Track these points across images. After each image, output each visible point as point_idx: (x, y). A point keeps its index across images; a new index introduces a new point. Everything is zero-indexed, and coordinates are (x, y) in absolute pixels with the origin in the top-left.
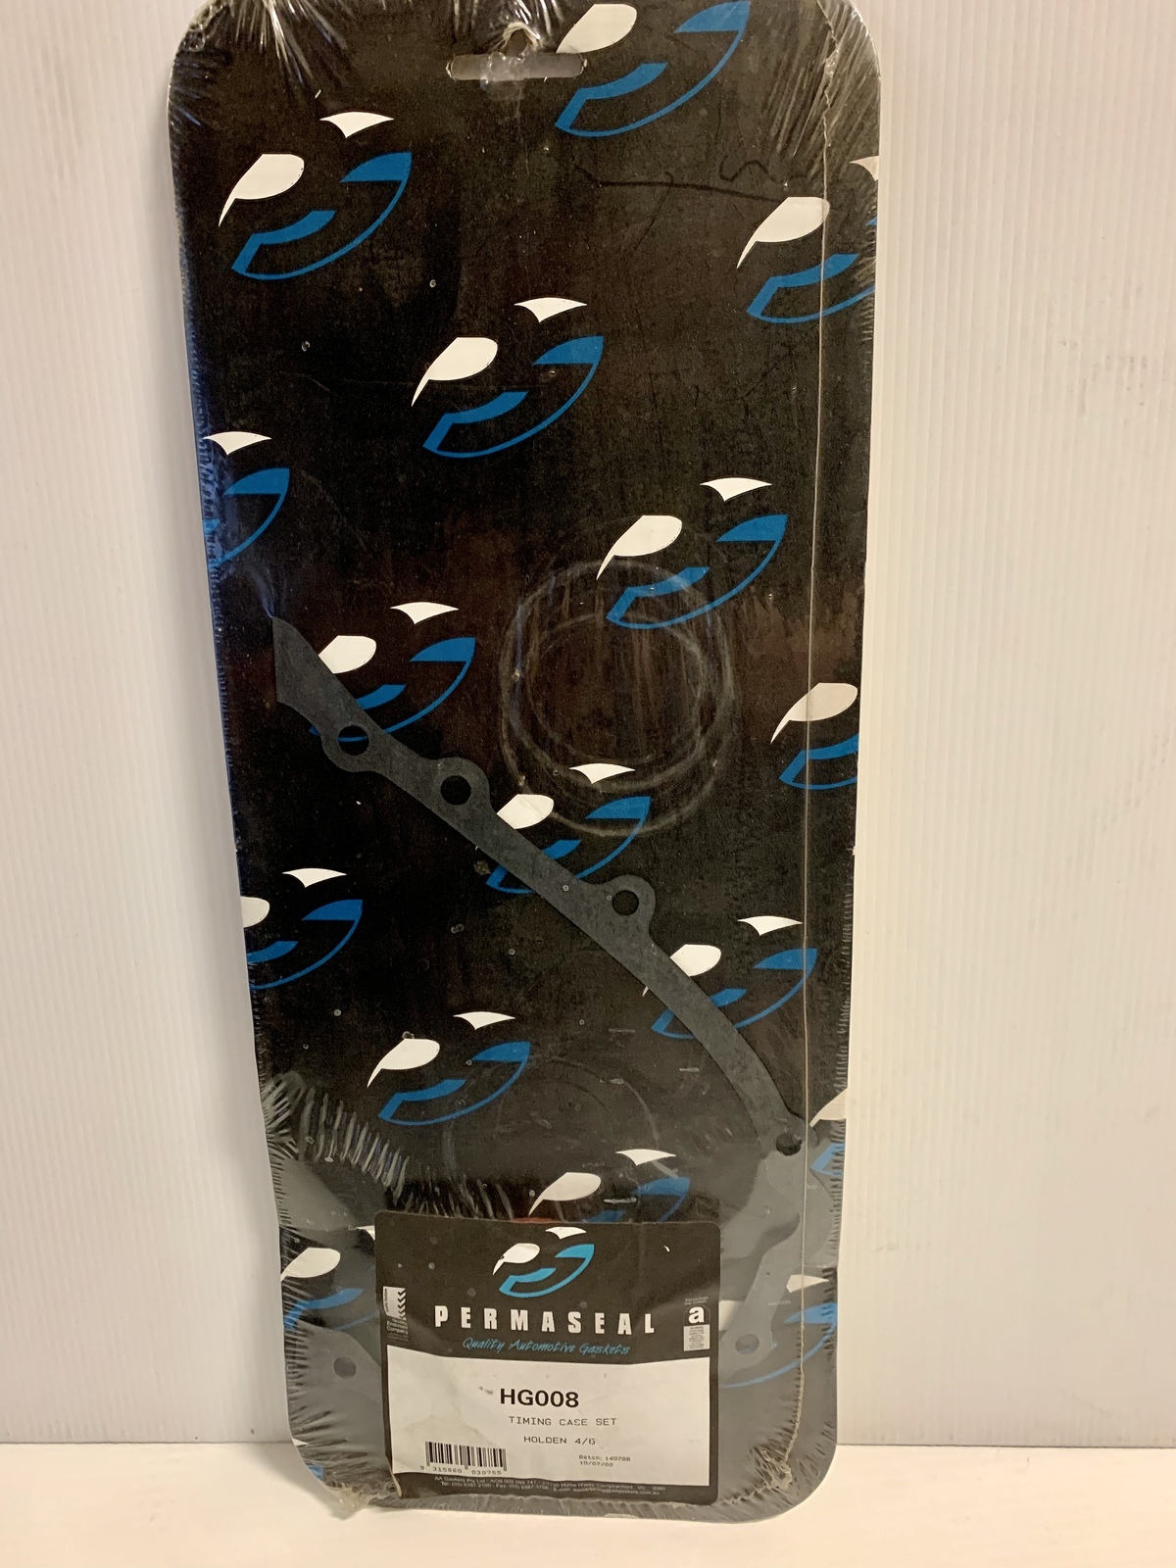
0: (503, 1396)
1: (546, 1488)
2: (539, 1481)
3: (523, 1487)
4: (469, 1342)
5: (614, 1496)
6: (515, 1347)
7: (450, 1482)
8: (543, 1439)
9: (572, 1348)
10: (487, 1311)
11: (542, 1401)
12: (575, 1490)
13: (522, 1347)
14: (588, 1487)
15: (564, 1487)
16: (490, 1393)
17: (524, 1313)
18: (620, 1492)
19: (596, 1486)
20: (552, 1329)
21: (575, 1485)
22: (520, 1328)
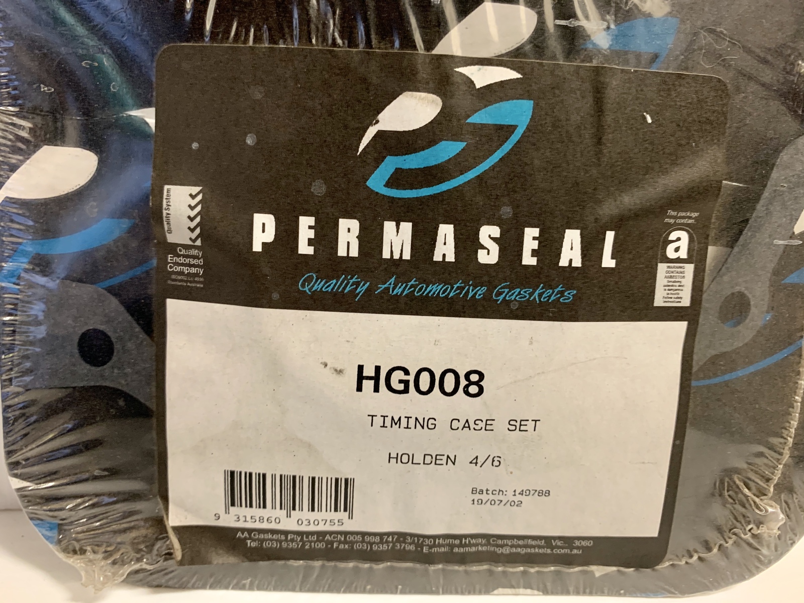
0: (361, 378)
1: (412, 548)
2: (402, 537)
3: (375, 548)
4: (309, 279)
5: (513, 559)
6: (388, 289)
7: (262, 541)
8: (419, 458)
9: (481, 291)
10: (343, 223)
11: (424, 386)
12: (456, 550)
13: (398, 291)
14: (476, 545)
15: (440, 546)
16: (340, 372)
17: (407, 227)
18: (523, 551)
19: (489, 544)
20: (451, 258)
21: (457, 542)
22: (396, 256)
